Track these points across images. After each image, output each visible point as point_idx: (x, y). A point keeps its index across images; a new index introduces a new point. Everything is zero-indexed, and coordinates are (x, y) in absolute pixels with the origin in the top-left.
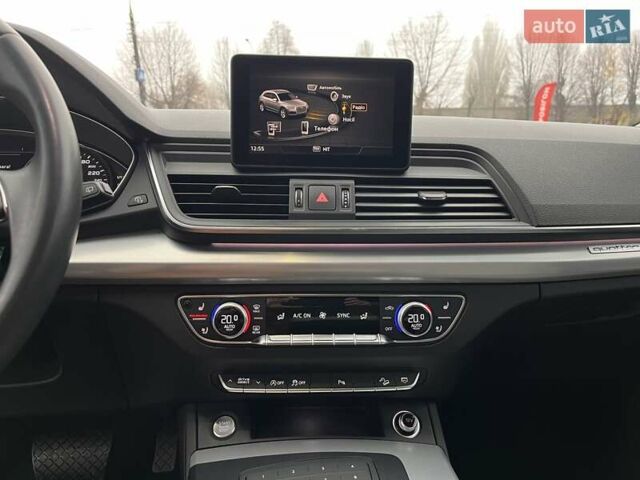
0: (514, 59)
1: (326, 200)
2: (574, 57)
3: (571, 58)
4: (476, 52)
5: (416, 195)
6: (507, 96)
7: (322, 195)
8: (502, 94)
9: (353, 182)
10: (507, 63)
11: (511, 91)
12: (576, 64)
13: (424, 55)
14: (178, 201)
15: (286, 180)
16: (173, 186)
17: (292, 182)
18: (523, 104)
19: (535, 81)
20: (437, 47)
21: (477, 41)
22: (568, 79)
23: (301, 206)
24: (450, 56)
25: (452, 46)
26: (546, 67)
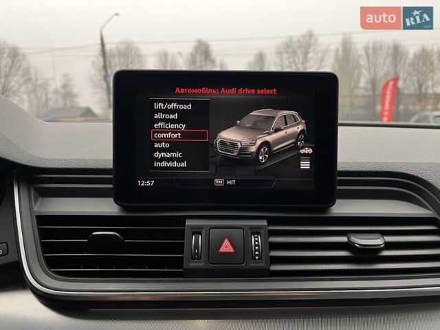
0: (363, 62)
1: (232, 250)
2: (405, 61)
3: (403, 61)
4: (337, 59)
5: (344, 239)
6: (360, 88)
7: (226, 242)
8: (356, 86)
9: (264, 223)
10: (358, 66)
11: (362, 84)
12: (407, 66)
13: (301, 61)
14: (44, 251)
15: (182, 221)
16: (40, 231)
17: (189, 223)
18: (371, 93)
19: (378, 77)
20: (310, 55)
21: (337, 51)
22: (401, 75)
23: (199, 258)
24: (319, 61)
25: (320, 55)
26: (385, 68)
